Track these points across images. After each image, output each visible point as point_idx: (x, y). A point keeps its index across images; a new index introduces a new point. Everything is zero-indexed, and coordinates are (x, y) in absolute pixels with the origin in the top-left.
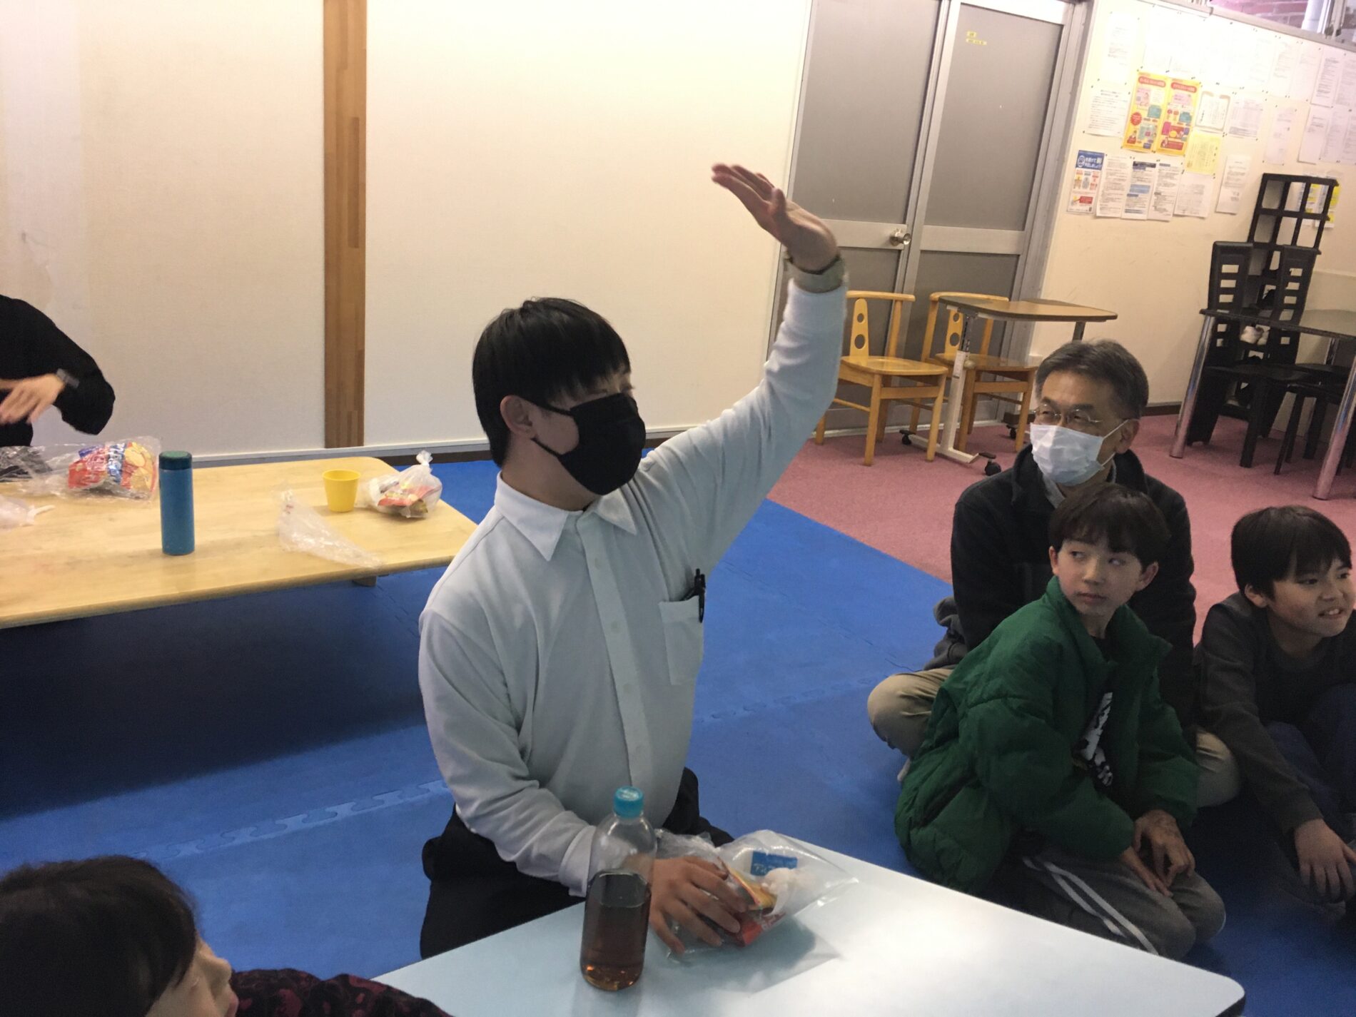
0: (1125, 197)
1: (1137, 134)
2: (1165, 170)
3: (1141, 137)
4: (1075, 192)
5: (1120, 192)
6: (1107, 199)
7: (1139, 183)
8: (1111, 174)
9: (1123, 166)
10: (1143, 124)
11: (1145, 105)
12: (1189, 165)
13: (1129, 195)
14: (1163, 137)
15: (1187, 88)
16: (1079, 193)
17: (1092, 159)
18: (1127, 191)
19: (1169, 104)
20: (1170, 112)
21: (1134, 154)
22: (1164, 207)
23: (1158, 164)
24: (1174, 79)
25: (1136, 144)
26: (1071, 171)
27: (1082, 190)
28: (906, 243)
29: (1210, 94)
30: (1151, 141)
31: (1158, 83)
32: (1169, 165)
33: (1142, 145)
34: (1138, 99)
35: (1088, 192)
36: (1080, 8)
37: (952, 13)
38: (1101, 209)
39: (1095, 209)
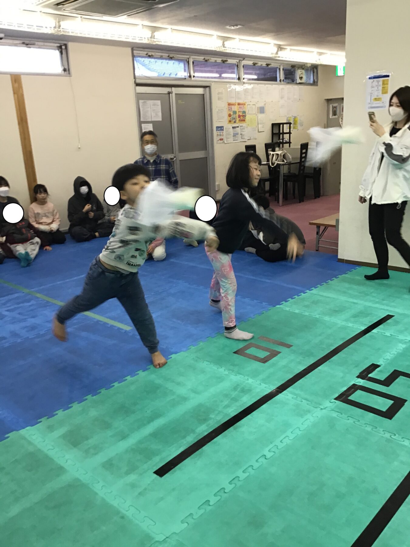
0: (232, 137)
1: (231, 119)
2: (242, 127)
3: (232, 120)
5: (230, 136)
6: (227, 138)
7: (235, 132)
8: (227, 131)
9: (229, 128)
10: (232, 116)
11: (232, 111)
12: (248, 125)
13: (233, 136)
14: (239, 119)
15: (242, 104)
17: (220, 128)
18: (233, 135)
19: (238, 109)
20: (239, 112)
21: (232, 125)
22: (244, 137)
23: (239, 126)
24: (238, 103)
25: (232, 122)
26: (215, 132)
27: (219, 137)
28: (175, 159)
29: (250, 105)
30: (236, 120)
31: (233, 105)
32: (242, 126)
33: (233, 122)
34: (229, 110)
35: (221, 137)
36: (208, 89)
37: (173, 97)
38: (226, 141)
39: (225, 142)
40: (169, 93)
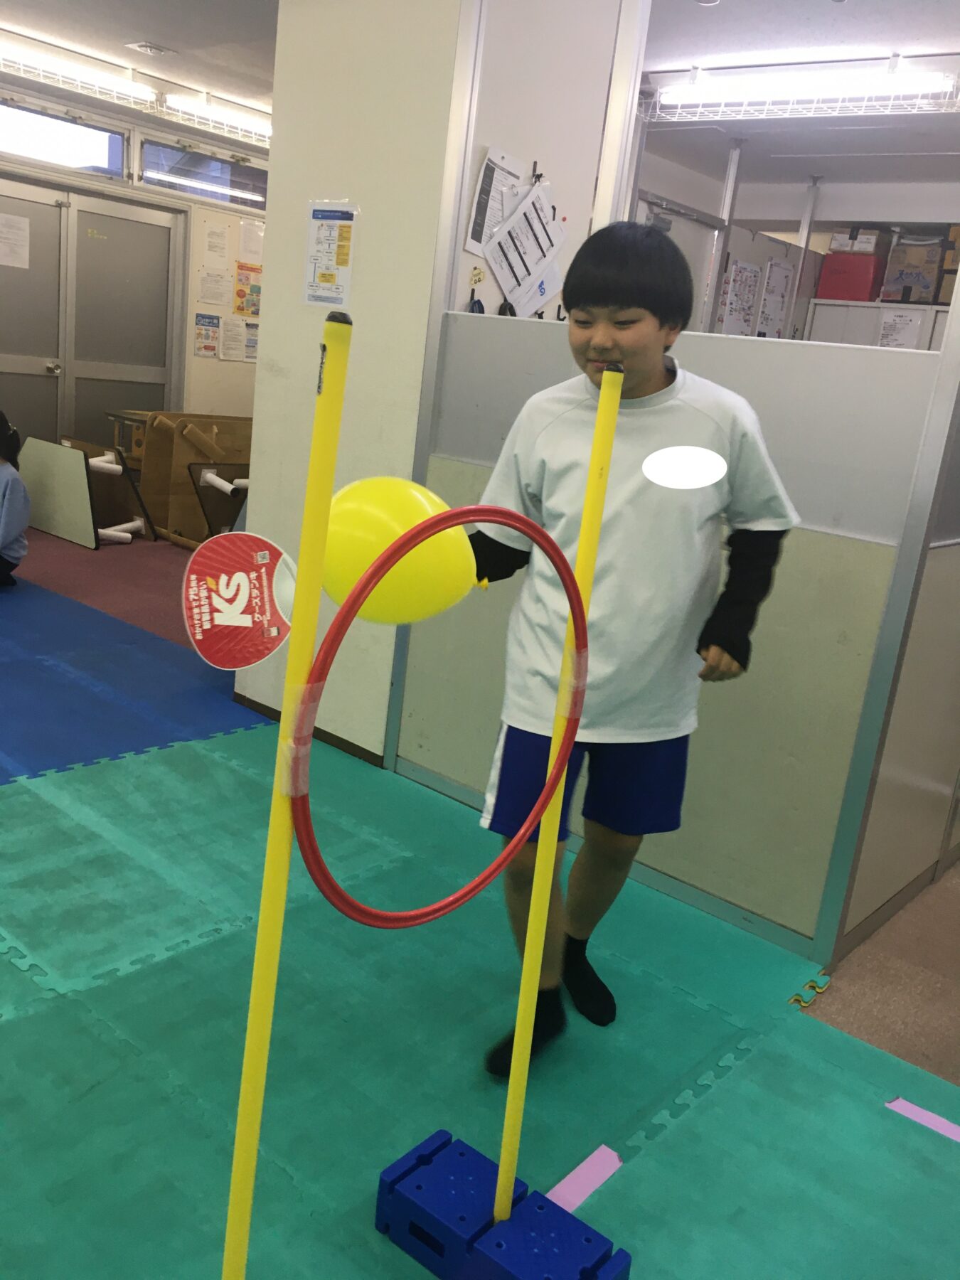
0: (243, 347)
1: (245, 304)
3: (248, 306)
4: (199, 342)
5: (238, 343)
6: (228, 348)
7: (253, 338)
8: (228, 331)
9: (238, 326)
10: (248, 297)
11: (247, 284)
13: (247, 346)
16: (203, 343)
17: (212, 321)
18: (246, 344)
21: (245, 318)
25: (245, 311)
26: (192, 327)
27: (204, 340)
28: (59, 371)
31: (253, 270)
33: (250, 312)
34: (240, 280)
35: (209, 342)
36: (181, 217)
37: (71, 217)
38: (224, 355)
39: (219, 354)
40: (59, 205)
